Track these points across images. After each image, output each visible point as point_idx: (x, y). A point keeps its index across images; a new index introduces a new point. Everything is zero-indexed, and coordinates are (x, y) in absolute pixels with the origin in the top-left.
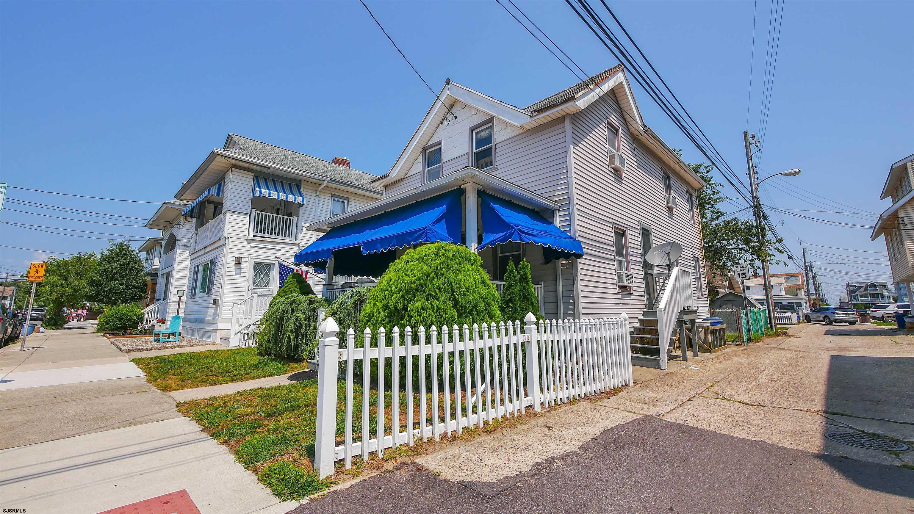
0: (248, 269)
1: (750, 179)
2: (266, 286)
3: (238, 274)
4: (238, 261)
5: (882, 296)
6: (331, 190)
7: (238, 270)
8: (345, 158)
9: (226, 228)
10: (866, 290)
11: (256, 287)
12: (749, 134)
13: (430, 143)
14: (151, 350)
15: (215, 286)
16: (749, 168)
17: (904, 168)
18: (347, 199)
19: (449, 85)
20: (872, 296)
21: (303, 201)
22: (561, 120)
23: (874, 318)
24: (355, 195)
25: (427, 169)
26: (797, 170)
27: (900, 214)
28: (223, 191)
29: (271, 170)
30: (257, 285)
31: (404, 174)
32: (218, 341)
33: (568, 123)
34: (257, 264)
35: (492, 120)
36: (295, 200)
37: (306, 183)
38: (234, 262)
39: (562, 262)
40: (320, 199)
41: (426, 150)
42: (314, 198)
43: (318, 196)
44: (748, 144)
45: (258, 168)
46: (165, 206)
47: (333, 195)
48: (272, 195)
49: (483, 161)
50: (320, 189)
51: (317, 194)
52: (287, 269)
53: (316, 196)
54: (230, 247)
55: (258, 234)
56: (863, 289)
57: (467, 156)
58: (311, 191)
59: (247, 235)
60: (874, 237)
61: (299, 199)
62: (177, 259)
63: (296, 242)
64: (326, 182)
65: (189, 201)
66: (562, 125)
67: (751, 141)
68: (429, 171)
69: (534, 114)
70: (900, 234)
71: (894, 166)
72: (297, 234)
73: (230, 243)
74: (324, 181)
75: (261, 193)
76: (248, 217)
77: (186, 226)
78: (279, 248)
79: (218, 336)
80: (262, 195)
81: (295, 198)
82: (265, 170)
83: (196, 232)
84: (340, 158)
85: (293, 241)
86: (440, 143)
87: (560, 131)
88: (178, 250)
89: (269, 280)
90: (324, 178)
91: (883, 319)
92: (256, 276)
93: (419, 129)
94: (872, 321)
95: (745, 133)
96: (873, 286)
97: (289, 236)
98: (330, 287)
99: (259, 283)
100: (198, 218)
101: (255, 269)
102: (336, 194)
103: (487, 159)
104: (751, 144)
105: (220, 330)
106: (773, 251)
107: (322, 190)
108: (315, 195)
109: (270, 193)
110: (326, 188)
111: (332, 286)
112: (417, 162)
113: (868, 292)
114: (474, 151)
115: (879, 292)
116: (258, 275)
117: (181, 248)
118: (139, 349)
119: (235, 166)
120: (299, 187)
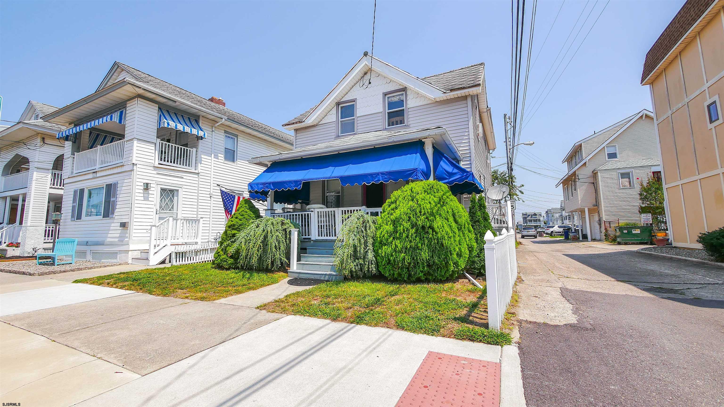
0: (155, 195)
1: (506, 145)
2: (170, 210)
3: (146, 199)
4: (147, 187)
5: (539, 220)
6: (224, 127)
7: (146, 195)
8: (221, 98)
9: (135, 155)
10: (532, 217)
11: (162, 211)
12: (507, 117)
13: (344, 100)
14: (65, 272)
15: (117, 210)
16: (506, 138)
17: (581, 146)
18: (237, 136)
19: (366, 56)
20: (535, 221)
21: (204, 135)
22: (465, 98)
23: (547, 234)
24: (243, 133)
25: (340, 120)
26: (532, 142)
27: (577, 173)
28: (125, 119)
29: (177, 103)
30: (163, 209)
31: (317, 122)
32: (130, 261)
33: (469, 100)
34: (163, 190)
35: (404, 89)
36: (198, 134)
37: (204, 119)
38: (142, 188)
39: (464, 196)
40: (216, 134)
41: (339, 105)
42: (211, 133)
43: (214, 131)
44: (506, 122)
45: (164, 100)
46: (21, 126)
47: (226, 132)
48: (178, 127)
49: (394, 119)
50: (216, 125)
51: (214, 130)
52: (229, 195)
53: (213, 131)
54: (138, 173)
55: (162, 162)
56: (530, 217)
57: (380, 114)
58: (207, 126)
59: (153, 162)
60: (557, 186)
61: (201, 134)
62: (34, 183)
63: (197, 172)
64: (224, 119)
65: (59, 123)
66: (465, 102)
67: (508, 120)
68: (341, 121)
69: (447, 92)
70: (575, 185)
71: (576, 145)
72: (197, 164)
73: (138, 169)
74: (222, 119)
75: (168, 124)
76: (154, 146)
77: (45, 148)
78: (182, 176)
79: (129, 256)
80: (170, 127)
81: (198, 132)
82: (170, 103)
83: (73, 156)
84: (217, 97)
85: (193, 171)
86: (354, 101)
87: (463, 106)
88: (35, 173)
89: (173, 205)
90: (222, 116)
91: (551, 234)
92: (161, 200)
93: (336, 87)
94: (545, 235)
95: (505, 115)
96: (535, 214)
97: (189, 166)
98: (273, 212)
99: (164, 207)
100: (74, 142)
101: (161, 195)
102: (229, 131)
103: (398, 119)
104: (508, 122)
105: (132, 250)
106: (518, 192)
107: (218, 127)
108: (211, 130)
109: (176, 125)
110: (222, 126)
111: (274, 211)
112: (331, 113)
113: (533, 219)
114: (387, 111)
115: (538, 218)
116: (163, 200)
117: (38, 170)
118: (52, 272)
119: (140, 96)
120: (197, 122)
